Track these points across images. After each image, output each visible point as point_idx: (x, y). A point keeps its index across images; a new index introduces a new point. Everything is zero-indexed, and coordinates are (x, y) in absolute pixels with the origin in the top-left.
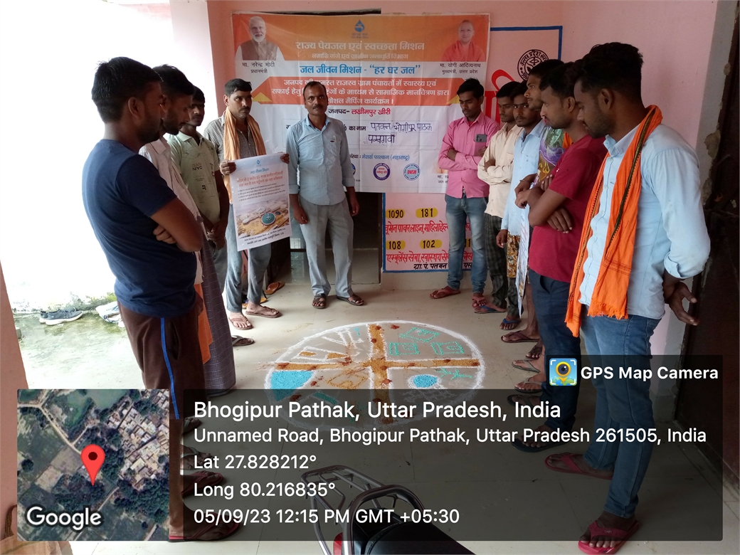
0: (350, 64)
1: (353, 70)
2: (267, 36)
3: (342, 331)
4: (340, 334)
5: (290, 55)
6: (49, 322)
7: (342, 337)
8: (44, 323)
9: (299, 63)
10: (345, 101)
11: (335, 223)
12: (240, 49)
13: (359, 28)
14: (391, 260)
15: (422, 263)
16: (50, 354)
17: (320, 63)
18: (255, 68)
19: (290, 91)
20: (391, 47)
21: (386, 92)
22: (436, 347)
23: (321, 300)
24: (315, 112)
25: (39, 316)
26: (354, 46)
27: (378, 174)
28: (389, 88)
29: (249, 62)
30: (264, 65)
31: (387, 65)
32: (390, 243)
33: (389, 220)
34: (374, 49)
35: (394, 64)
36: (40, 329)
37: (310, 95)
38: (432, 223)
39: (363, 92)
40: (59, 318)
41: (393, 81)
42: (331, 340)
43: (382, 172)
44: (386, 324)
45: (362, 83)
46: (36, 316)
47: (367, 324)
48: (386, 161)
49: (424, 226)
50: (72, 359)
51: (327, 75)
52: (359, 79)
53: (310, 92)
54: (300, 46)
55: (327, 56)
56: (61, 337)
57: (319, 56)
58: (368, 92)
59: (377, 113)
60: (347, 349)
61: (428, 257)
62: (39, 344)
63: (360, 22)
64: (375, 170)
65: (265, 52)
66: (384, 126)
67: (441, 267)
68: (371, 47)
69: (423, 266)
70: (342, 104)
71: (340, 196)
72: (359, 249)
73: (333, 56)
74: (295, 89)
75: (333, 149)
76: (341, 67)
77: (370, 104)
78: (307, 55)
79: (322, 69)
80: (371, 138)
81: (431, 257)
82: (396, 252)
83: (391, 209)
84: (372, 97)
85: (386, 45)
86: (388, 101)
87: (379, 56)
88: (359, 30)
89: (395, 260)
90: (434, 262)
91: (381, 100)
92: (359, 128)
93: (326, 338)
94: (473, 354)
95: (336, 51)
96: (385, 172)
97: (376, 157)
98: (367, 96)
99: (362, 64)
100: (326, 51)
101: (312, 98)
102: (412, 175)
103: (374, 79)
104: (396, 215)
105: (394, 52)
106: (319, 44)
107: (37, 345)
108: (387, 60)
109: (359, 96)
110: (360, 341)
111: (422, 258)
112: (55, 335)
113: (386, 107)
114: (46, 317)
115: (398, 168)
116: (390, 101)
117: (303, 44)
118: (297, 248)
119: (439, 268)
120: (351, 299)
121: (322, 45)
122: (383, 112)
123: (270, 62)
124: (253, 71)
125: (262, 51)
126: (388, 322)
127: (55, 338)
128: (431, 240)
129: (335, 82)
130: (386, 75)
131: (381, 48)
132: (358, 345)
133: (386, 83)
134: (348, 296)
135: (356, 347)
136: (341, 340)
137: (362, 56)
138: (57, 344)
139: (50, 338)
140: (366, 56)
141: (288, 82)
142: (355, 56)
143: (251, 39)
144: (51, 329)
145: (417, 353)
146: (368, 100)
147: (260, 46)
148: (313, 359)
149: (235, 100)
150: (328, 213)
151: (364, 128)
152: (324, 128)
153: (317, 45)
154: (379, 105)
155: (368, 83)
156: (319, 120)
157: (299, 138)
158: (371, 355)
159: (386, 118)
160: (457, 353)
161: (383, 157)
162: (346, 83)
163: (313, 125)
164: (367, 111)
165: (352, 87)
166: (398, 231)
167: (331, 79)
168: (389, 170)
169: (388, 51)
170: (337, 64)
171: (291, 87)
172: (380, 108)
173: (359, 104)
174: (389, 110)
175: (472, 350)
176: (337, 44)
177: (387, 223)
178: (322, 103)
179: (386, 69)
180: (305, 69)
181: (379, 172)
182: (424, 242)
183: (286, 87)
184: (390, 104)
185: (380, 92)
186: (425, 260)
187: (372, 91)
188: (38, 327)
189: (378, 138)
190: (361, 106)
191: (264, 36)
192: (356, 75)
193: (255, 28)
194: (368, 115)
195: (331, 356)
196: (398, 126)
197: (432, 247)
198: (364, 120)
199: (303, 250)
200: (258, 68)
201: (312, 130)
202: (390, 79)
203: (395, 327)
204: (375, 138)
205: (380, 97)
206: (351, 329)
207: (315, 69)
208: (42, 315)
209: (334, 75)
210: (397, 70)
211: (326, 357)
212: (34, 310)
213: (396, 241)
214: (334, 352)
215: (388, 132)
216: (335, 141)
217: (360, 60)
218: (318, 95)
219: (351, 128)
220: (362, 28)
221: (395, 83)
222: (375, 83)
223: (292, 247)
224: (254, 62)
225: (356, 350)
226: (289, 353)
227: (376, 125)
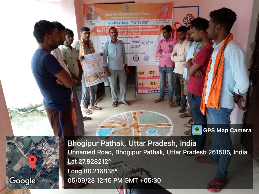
0: (124, 21)
1: (125, 23)
2: (95, 12)
3: (123, 114)
4: (122, 115)
5: (103, 18)
6: (21, 113)
7: (123, 116)
8: (20, 113)
9: (106, 21)
10: (123, 34)
11: (120, 77)
12: (85, 16)
13: (127, 8)
14: (140, 89)
15: (150, 90)
16: (22, 124)
17: (113, 21)
18: (91, 23)
19: (103, 31)
20: (139, 15)
21: (137, 30)
22: (156, 119)
23: (115, 104)
24: (114, 38)
25: (18, 111)
26: (125, 14)
27: (134, 59)
28: (138, 29)
29: (89, 21)
30: (94, 22)
31: (137, 21)
32: (139, 83)
33: (139, 75)
34: (133, 15)
35: (140, 20)
36: (18, 115)
37: (112, 32)
38: (154, 76)
39: (129, 31)
40: (25, 111)
41: (139, 26)
42: (119, 118)
43: (136, 59)
44: (138, 112)
45: (128, 28)
46: (17, 111)
47: (131, 112)
48: (137, 55)
49: (151, 77)
50: (29, 126)
51: (116, 25)
52: (128, 26)
53: (111, 31)
54: (107, 15)
55: (116, 18)
56: (25, 118)
57: (114, 18)
58: (131, 31)
59: (134, 38)
60: (125, 121)
61: (153, 88)
62: (18, 120)
63: (127, 6)
64: (134, 58)
65: (94, 17)
66: (137, 42)
67: (157, 91)
68: (131, 15)
69: (151, 91)
70: (121, 35)
71: (122, 67)
72: (128, 86)
73: (118, 18)
74: (105, 30)
75: (120, 51)
76: (121, 22)
77: (131, 35)
78: (109, 18)
79: (114, 23)
80: (132, 46)
81: (154, 88)
82: (141, 86)
83: (140, 71)
84: (132, 32)
85: (137, 14)
86: (138, 33)
87: (134, 18)
88: (127, 9)
89: (141, 89)
90: (155, 90)
91: (135, 33)
92: (128, 43)
93: (117, 117)
94: (169, 122)
95: (119, 16)
96: (137, 58)
97: (134, 53)
98: (130, 32)
99: (128, 21)
100: (116, 16)
101: (112, 33)
102: (147, 59)
103: (133, 26)
104: (141, 73)
105: (140, 16)
106: (113, 14)
107: (17, 121)
108: (137, 19)
109: (127, 32)
110: (129, 118)
111: (151, 88)
112: (23, 117)
113: (137, 36)
114: (20, 111)
115: (142, 57)
116: (139, 34)
117: (107, 14)
118: (107, 86)
119: (157, 92)
120: (126, 103)
121: (115, 14)
122: (136, 37)
123: (96, 21)
124: (90, 24)
125: (93, 17)
126: (139, 111)
127: (23, 118)
128: (154, 82)
129: (119, 27)
130: (137, 24)
131: (135, 15)
132: (128, 119)
133: (137, 27)
134: (125, 102)
135: (128, 120)
136: (123, 117)
137: (128, 18)
138: (24, 120)
139: (22, 118)
140: (130, 18)
141: (102, 28)
142: (126, 18)
143: (89, 13)
144: (22, 115)
145: (149, 122)
146: (131, 33)
147: (92, 15)
148: (113, 124)
149: (84, 34)
150: (118, 73)
151: (130, 43)
152: (117, 43)
153: (112, 15)
154: (135, 35)
155: (131, 27)
156: (115, 41)
157: (108, 47)
158: (133, 123)
159: (137, 40)
160: (163, 121)
161: (136, 53)
162: (123, 27)
163: (113, 42)
164: (130, 37)
165: (125, 29)
166: (142, 79)
167: (117, 26)
168: (138, 58)
169: (137, 16)
170: (119, 21)
171: (104, 29)
172: (135, 36)
173: (128, 35)
174: (138, 37)
175: (169, 120)
176: (120, 14)
177: (138, 76)
178: (116, 35)
179: (137, 22)
180: (108, 23)
181: (135, 58)
182: (151, 83)
183: (102, 29)
184: (139, 35)
185: (135, 30)
186: (151, 89)
187: (132, 30)
188: (17, 115)
189: (135, 46)
190: (128, 36)
191: (94, 12)
192: (126, 25)
193: (91, 9)
194: (131, 39)
195: (119, 123)
196: (141, 42)
197: (154, 84)
198: (129, 40)
199: (109, 86)
200: (92, 23)
201: (112, 44)
202: (138, 26)
203: (141, 113)
204: (133, 47)
205: (135, 32)
206: (126, 114)
207: (112, 23)
208: (19, 110)
209: (119, 25)
210: (141, 22)
211: (117, 123)
212: (16, 109)
213: (141, 82)
214: (120, 122)
215: (138, 44)
216: (120, 48)
217: (128, 19)
218: (114, 32)
219: (125, 43)
220: (128, 8)
221: (140, 27)
222: (133, 27)
223: (105, 85)
224: (90, 21)
225: (128, 121)
226: (105, 122)
227: (134, 42)
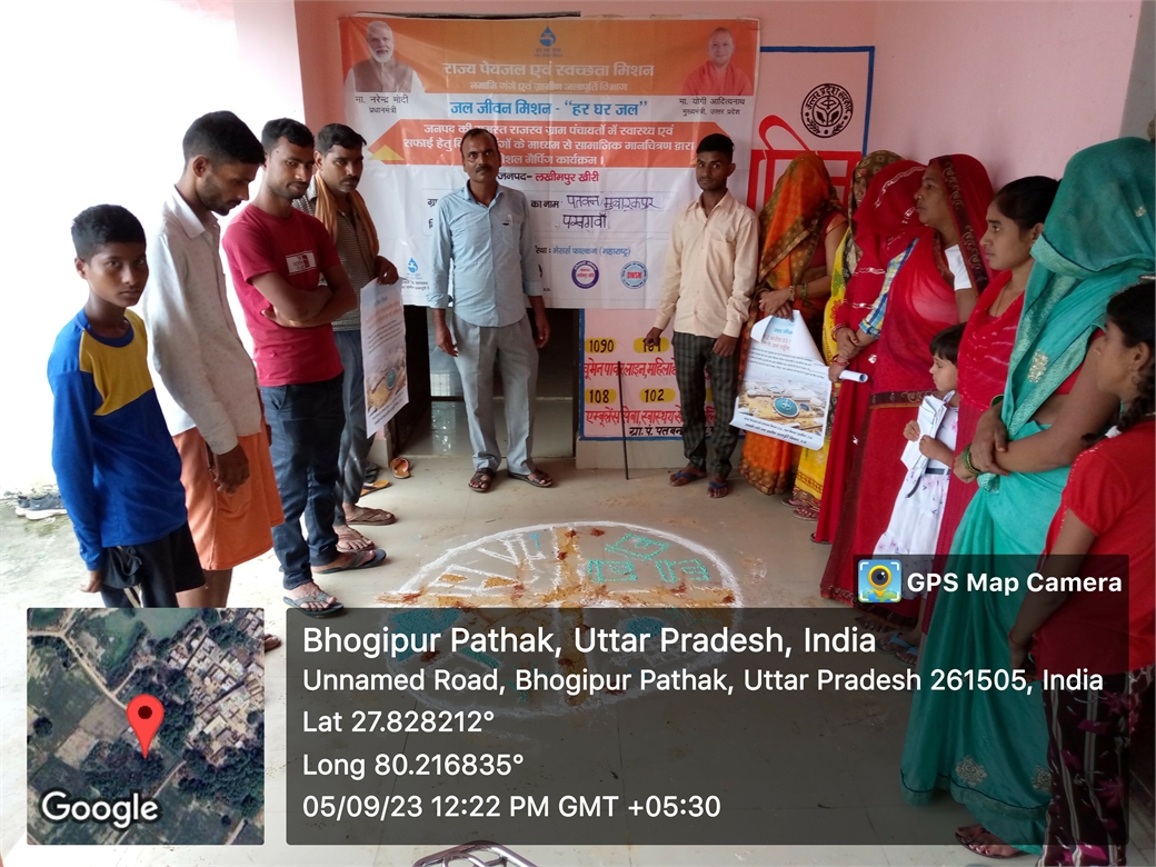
0: (531, 99)
1: (537, 108)
2: (396, 53)
3: (510, 539)
4: (507, 544)
5: (436, 83)
6: (32, 514)
7: (510, 549)
8: (23, 516)
9: (449, 97)
10: (524, 159)
11: (508, 356)
12: (351, 72)
13: (547, 40)
14: (592, 420)
15: (642, 425)
16: (29, 570)
17: (482, 98)
18: (376, 105)
19: (435, 143)
20: (600, 72)
21: (591, 145)
22: (664, 568)
23: (484, 478)
24: (480, 177)
25: (15, 503)
26: (537, 69)
27: (579, 279)
28: (596, 138)
29: (367, 96)
30: (391, 100)
31: (592, 100)
32: (592, 392)
33: (590, 356)
34: (572, 74)
35: (605, 100)
36: (16, 526)
37: (472, 149)
38: (659, 361)
39: (555, 145)
40: (49, 508)
41: (603, 127)
42: (492, 554)
43: (584, 275)
44: (583, 527)
45: (552, 131)
46: (10, 503)
47: (550, 527)
48: (590, 257)
49: (647, 367)
50: (66, 579)
51: (495, 117)
52: (548, 123)
53: (471, 146)
54: (451, 70)
55: (494, 86)
56: (50, 540)
57: (482, 85)
58: (561, 145)
59: (576, 178)
60: (519, 571)
61: (653, 415)
62: (13, 551)
63: (548, 30)
64: (574, 272)
65: (393, 80)
66: (589, 200)
67: (673, 432)
68: (566, 71)
69: (644, 431)
70: (519, 165)
71: (518, 311)
72: (541, 398)
73: (504, 85)
74: (441, 140)
75: (508, 237)
76: (517, 104)
77: (565, 165)
78: (461, 85)
79: (486, 107)
80: (567, 219)
81: (658, 417)
82: (601, 407)
83: (594, 338)
84: (570, 153)
85: (591, 67)
86: (594, 160)
87: (580, 86)
88: (547, 43)
89: (598, 420)
90: (662, 424)
91: (582, 158)
92: (548, 204)
93: (483, 550)
94: (724, 583)
95: (510, 78)
96: (590, 275)
97: (576, 251)
98: (561, 152)
99: (551, 99)
100: (494, 77)
101: (475, 154)
102: (634, 281)
103: (572, 124)
104: (602, 348)
105: (604, 79)
106: (482, 66)
107: (9, 553)
108: (592, 93)
109: (547, 152)
110: (540, 556)
111: (643, 417)
112: (42, 535)
113: (591, 170)
114: (27, 506)
115: (610, 269)
116: (599, 160)
117: (454, 65)
118: (444, 395)
119: (670, 434)
120: (532, 477)
121: (488, 67)
122: (584, 178)
123: (401, 95)
124: (372, 110)
125: (387, 78)
126: (586, 523)
127: (39, 541)
128: (657, 388)
129: (508, 129)
130: (591, 117)
131: (584, 73)
132: (536, 563)
133: (591, 131)
134: (528, 473)
135: (532, 568)
136: (509, 554)
137: (552, 85)
138: (42, 553)
139: (34, 541)
140: (559, 86)
141: (430, 129)
142: (540, 86)
143: (369, 57)
144: (36, 525)
145: (633, 578)
146: (561, 158)
147: (384, 69)
148: (461, 588)
149: (334, 162)
150: (496, 340)
151: (556, 204)
152: (494, 202)
153: (478, 69)
154: (580, 166)
155: (563, 130)
156: (485, 190)
157: (450, 218)
158: (557, 582)
159: (592, 188)
160: (698, 579)
161: (587, 251)
162: (526, 130)
163: (474, 198)
164: (561, 177)
165: (536, 137)
166: (605, 373)
167: (501, 123)
168: (597, 272)
169: (594, 78)
170: (511, 99)
171: (436, 136)
172: (582, 171)
173: (548, 165)
174: (596, 175)
175: (723, 574)
176: (512, 66)
177: (587, 361)
178: (491, 163)
179: (592, 108)
180: (459, 108)
181: (582, 275)
182: (647, 392)
183: (427, 136)
184: (598, 165)
185: (582, 145)
186: (647, 420)
187: (568, 144)
188: (13, 522)
189: (580, 219)
190: (552, 168)
191: (391, 53)
192: (542, 117)
193: (377, 40)
194: (561, 183)
195: (491, 582)
196: (609, 203)
197: (659, 400)
198: (555, 190)
199: (458, 399)
200: (381, 105)
201: (473, 205)
202: (597, 124)
203: (598, 532)
204: (573, 219)
205: (582, 153)
206: (526, 536)
207: (475, 107)
208: (20, 502)
209: (507, 117)
210: (609, 107)
211: (483, 583)
212: (9, 494)
213: (602, 389)
214: (496, 576)
215: (595, 210)
216: (511, 224)
217: (548, 92)
218: (484, 152)
219: (535, 204)
220: (551, 39)
221: (606, 130)
222: (575, 130)
223: (435, 392)
224: (374, 94)
225: (533, 573)
226: (423, 576)
227: (576, 199)
